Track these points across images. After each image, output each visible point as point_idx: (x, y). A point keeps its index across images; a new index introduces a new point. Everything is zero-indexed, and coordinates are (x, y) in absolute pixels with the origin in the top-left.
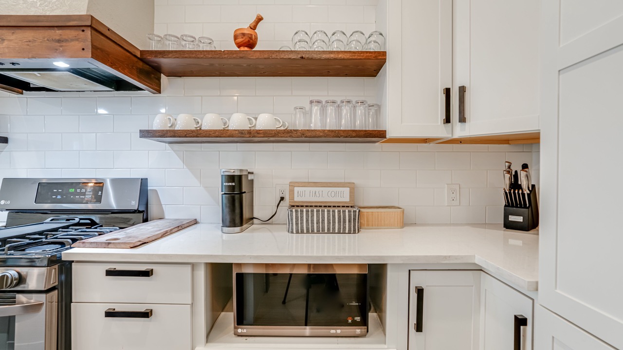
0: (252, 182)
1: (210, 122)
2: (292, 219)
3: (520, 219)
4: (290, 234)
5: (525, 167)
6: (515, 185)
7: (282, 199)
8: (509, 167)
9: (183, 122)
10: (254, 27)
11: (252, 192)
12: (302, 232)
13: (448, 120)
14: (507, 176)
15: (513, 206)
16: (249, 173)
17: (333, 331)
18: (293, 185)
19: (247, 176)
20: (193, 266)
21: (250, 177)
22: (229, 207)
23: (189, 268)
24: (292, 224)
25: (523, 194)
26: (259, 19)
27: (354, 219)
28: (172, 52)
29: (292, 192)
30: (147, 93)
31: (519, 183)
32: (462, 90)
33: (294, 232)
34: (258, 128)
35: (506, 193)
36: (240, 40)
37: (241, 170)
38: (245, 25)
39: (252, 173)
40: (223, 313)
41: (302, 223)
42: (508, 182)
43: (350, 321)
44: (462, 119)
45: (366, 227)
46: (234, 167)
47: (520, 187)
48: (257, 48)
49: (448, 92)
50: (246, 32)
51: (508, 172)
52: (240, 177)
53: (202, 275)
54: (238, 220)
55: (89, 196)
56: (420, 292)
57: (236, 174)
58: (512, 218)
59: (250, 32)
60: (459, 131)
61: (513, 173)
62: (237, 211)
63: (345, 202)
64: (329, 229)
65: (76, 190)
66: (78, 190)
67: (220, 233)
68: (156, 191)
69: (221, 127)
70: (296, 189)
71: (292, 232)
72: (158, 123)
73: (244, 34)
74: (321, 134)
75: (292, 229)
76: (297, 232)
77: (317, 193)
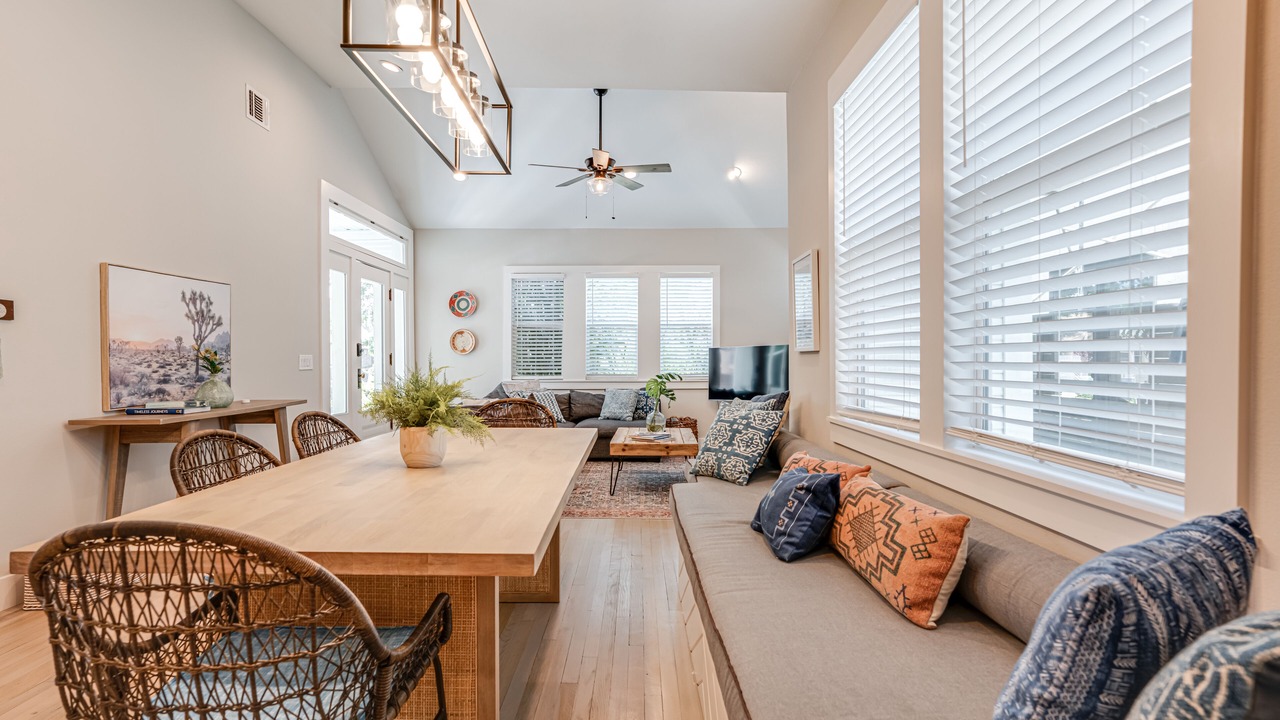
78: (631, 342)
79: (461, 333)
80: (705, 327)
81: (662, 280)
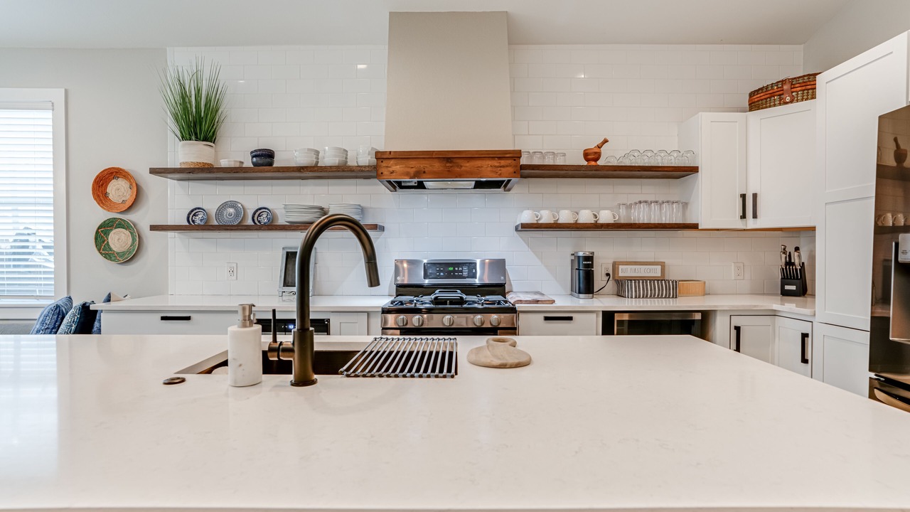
3: (793, 288)
5: (797, 249)
6: (789, 263)
7: (609, 275)
8: (784, 249)
9: (546, 217)
10: (599, 147)
13: (744, 216)
14: (784, 256)
15: (788, 278)
18: (614, 264)
20: (597, 313)
23: (595, 315)
25: (796, 270)
26: (606, 141)
29: (616, 269)
31: (793, 261)
32: (755, 196)
34: (601, 222)
35: (783, 269)
36: (588, 157)
38: (592, 145)
42: (783, 260)
44: (755, 216)
47: (793, 264)
48: (600, 163)
49: (743, 196)
50: (593, 150)
51: (784, 253)
55: (465, 273)
56: (738, 329)
58: (787, 287)
59: (597, 150)
60: (751, 223)
61: (788, 254)
63: (659, 277)
65: (454, 269)
66: (456, 269)
68: (509, 270)
69: (571, 221)
70: (621, 267)
72: (527, 217)
77: (636, 270)
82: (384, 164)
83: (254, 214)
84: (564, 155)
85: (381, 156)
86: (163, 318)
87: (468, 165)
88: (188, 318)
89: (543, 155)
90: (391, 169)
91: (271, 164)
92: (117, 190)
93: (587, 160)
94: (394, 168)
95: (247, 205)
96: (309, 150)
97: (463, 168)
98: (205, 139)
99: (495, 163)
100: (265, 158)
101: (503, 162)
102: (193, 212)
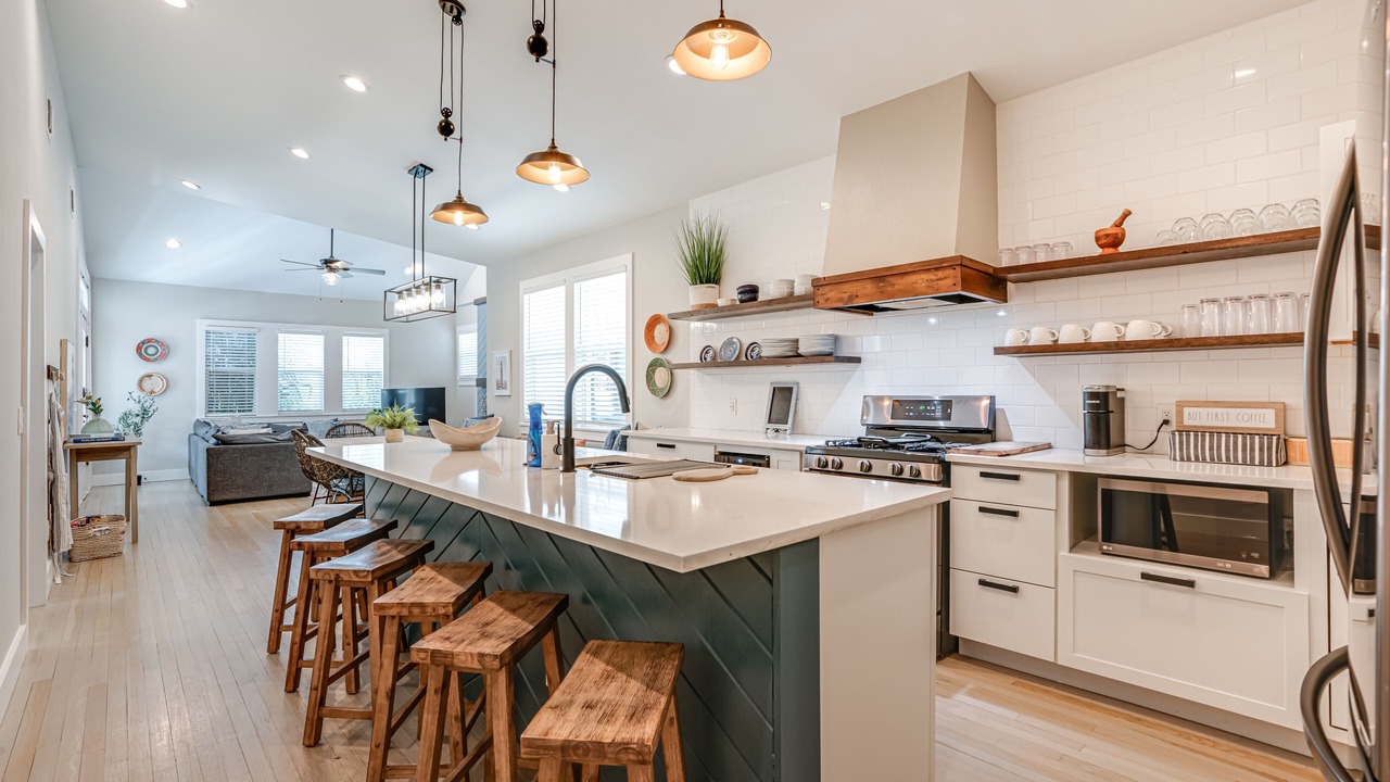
0: (1122, 400)
1: (1068, 334)
2: (1174, 444)
4: (1172, 462)
7: (1166, 422)
9: (1038, 337)
10: (1119, 224)
11: (1123, 412)
12: (1189, 460)
16: (1118, 390)
17: (1221, 564)
18: (1180, 406)
19: (1115, 393)
20: (1058, 474)
21: (1119, 395)
22: (1093, 428)
23: (1053, 476)
24: (1175, 449)
26: (1127, 214)
27: (1270, 448)
28: (1026, 265)
29: (1180, 414)
30: (989, 302)
33: (1178, 458)
34: (1128, 339)
36: (1103, 241)
37: (1107, 387)
38: (1107, 224)
39: (1123, 390)
40: (1084, 542)
41: (1188, 448)
43: (1244, 556)
45: (1298, 463)
46: (1098, 382)
48: (1121, 249)
50: (1109, 232)
52: (1106, 394)
53: (1065, 484)
54: (1103, 442)
55: (939, 414)
57: (1101, 390)
59: (1116, 229)
62: (1103, 432)
63: (1269, 429)
64: (1228, 458)
65: (926, 409)
66: (928, 409)
67: (1082, 454)
68: (1003, 410)
69: (1081, 340)
70: (1186, 410)
71: (1175, 459)
72: (1010, 339)
73: (1107, 235)
74: (1215, 342)
75: (1175, 456)
76: (1182, 460)
77: (1220, 416)
78: (317, 384)
79: (149, 376)
80: (377, 373)
81: (344, 338)
82: (820, 292)
83: (748, 349)
84: (1067, 244)
85: (818, 283)
86: (659, 445)
87: (901, 282)
88: (673, 447)
89: (1032, 249)
90: (826, 297)
91: (755, 299)
92: (661, 332)
93: (1102, 246)
94: (829, 295)
95: (743, 340)
96: (780, 281)
97: (896, 287)
98: (708, 281)
99: (931, 276)
100: (750, 293)
101: (941, 274)
102: (706, 350)
